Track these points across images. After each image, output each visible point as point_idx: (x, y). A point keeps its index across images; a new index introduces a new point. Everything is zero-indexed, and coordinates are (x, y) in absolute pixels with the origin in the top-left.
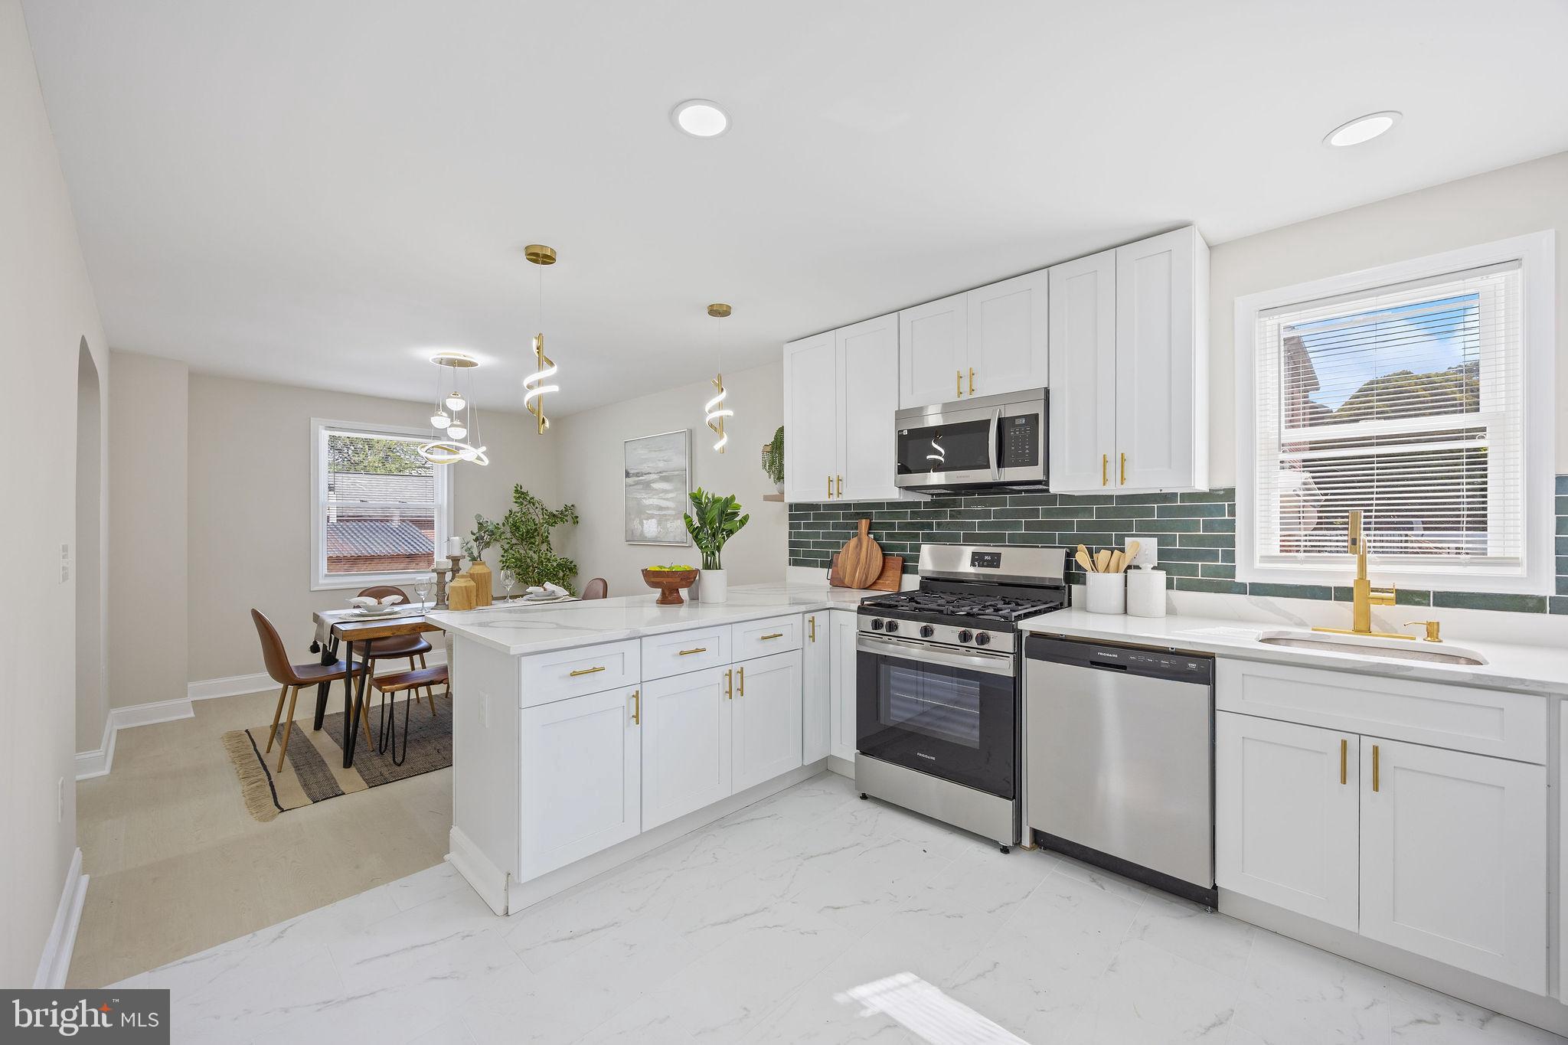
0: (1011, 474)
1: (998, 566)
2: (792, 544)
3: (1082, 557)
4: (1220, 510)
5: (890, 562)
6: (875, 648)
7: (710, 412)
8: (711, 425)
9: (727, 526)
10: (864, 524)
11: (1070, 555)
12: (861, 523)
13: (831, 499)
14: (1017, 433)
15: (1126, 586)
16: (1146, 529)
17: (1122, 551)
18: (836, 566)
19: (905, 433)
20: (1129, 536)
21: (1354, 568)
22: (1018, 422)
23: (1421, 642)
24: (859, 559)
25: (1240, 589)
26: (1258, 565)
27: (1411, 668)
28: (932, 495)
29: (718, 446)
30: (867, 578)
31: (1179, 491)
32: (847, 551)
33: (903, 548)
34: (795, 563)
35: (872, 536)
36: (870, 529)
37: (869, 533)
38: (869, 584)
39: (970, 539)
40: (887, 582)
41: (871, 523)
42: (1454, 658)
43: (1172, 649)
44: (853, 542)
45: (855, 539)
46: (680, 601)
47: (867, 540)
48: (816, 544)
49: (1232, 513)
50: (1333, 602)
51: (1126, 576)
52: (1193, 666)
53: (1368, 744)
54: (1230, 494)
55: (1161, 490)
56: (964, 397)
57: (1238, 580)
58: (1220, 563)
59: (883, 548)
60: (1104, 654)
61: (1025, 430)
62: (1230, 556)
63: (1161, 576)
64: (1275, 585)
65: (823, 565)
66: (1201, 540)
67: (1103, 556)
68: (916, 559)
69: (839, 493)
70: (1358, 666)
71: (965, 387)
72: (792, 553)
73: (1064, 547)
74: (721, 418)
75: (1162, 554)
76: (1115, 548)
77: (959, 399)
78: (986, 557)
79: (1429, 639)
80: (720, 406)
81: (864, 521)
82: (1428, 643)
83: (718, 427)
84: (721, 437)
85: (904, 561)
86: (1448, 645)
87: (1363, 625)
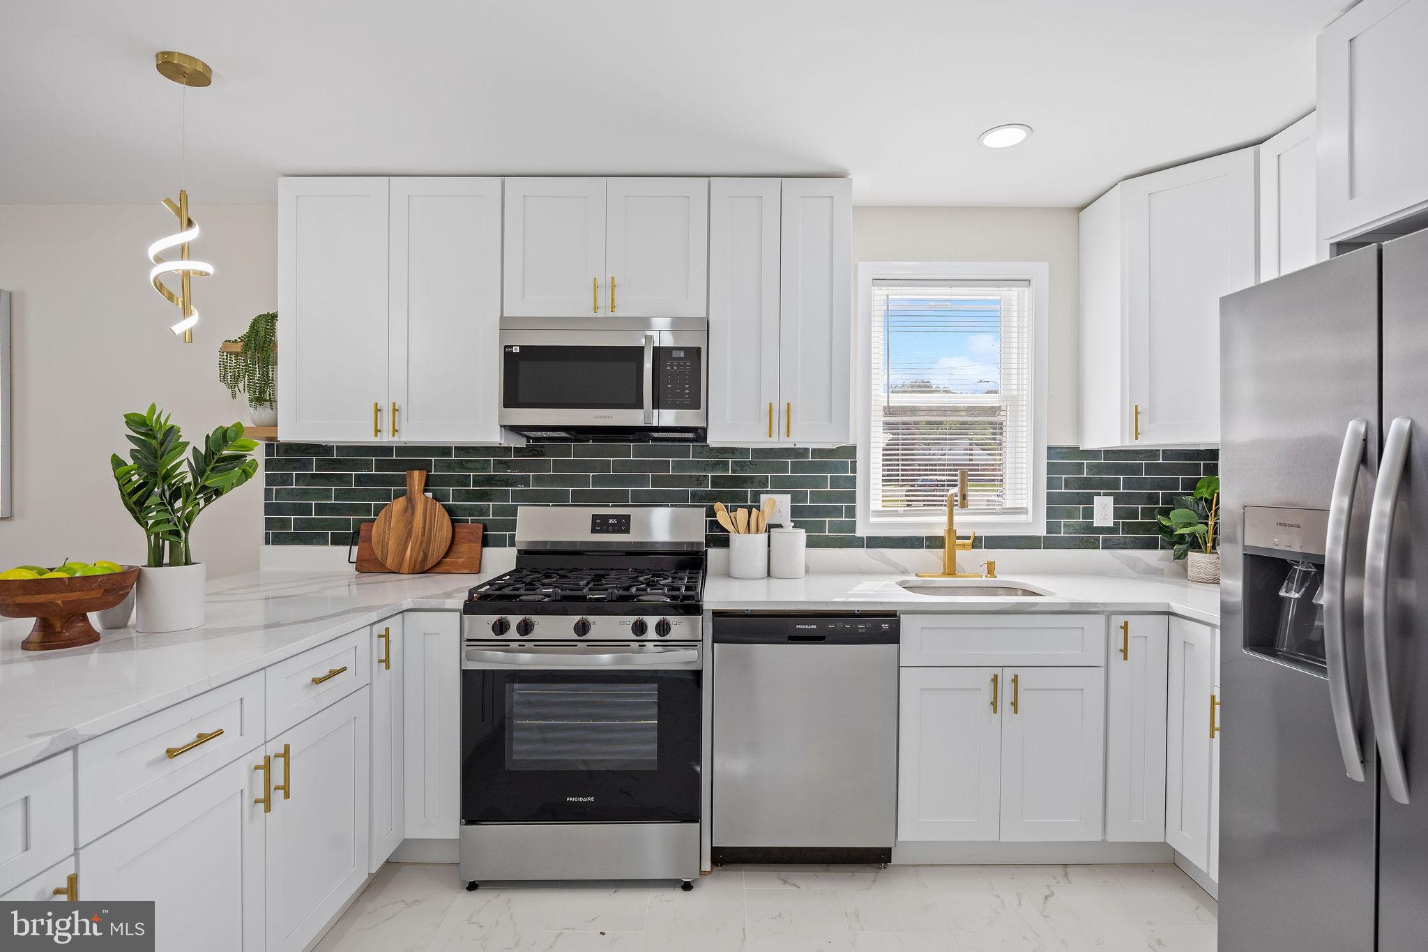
0: (667, 417)
1: (627, 531)
2: (269, 509)
3: (722, 517)
4: (844, 467)
5: (462, 531)
6: (495, 660)
7: (159, 259)
8: (160, 287)
9: (213, 481)
10: (417, 477)
11: (711, 513)
12: (411, 477)
13: (377, 439)
14: (675, 368)
15: (769, 546)
16: (781, 485)
17: (758, 508)
18: (369, 539)
19: (516, 350)
20: (763, 492)
21: (945, 519)
22: (675, 354)
23: (986, 580)
24: (410, 530)
25: (857, 543)
26: (873, 520)
27: (1036, 604)
28: (528, 438)
29: (180, 328)
30: (426, 555)
31: (811, 446)
32: (388, 518)
33: (483, 511)
34: (279, 540)
35: (430, 495)
36: (427, 484)
37: (425, 491)
38: (430, 564)
39: (582, 498)
40: (460, 561)
41: (428, 476)
42: (1011, 590)
43: (858, 611)
44: (398, 505)
45: (402, 500)
46: (91, 637)
47: (422, 499)
48: (321, 509)
49: (854, 470)
50: (924, 550)
51: (769, 536)
52: (885, 626)
53: (1008, 675)
54: (851, 451)
55: (795, 445)
56: (600, 314)
57: (858, 534)
58: (844, 519)
59: (450, 511)
60: (803, 627)
61: (685, 366)
62: (851, 512)
63: (802, 534)
64: (885, 537)
65: (337, 541)
66: (829, 497)
67: (742, 514)
68: (512, 526)
69: (395, 431)
70: (1004, 607)
71: (604, 300)
72: (269, 524)
73: (702, 506)
74: (186, 274)
75: (795, 512)
76: (753, 506)
77: (594, 315)
78: (611, 521)
79: (989, 575)
80: (183, 252)
81: (416, 473)
82: (989, 579)
83: (177, 292)
84: (186, 313)
85: (485, 529)
86: (1002, 579)
87: (951, 569)
